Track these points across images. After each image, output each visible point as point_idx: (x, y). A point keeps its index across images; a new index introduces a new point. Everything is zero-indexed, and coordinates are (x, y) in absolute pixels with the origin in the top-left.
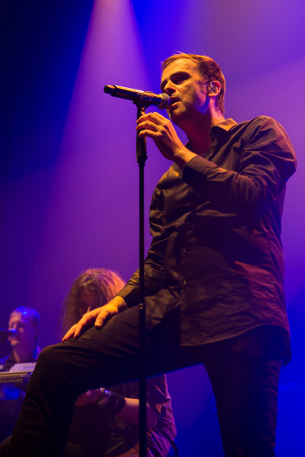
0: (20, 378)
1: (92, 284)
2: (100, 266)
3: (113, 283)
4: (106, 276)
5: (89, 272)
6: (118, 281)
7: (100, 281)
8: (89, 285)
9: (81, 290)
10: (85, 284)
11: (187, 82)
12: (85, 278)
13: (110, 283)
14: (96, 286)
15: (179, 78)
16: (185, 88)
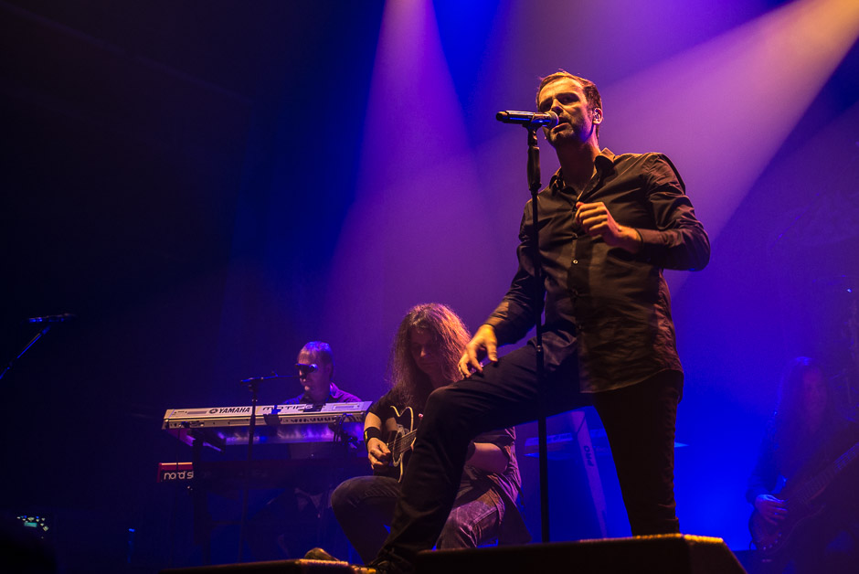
0: (333, 419)
1: (423, 322)
2: (429, 302)
3: (446, 318)
4: (438, 312)
5: (418, 309)
6: (450, 316)
7: (432, 319)
8: (419, 324)
9: (411, 330)
10: (415, 323)
11: (576, 105)
12: (414, 316)
13: (443, 319)
14: (429, 324)
15: (567, 98)
16: (574, 110)
